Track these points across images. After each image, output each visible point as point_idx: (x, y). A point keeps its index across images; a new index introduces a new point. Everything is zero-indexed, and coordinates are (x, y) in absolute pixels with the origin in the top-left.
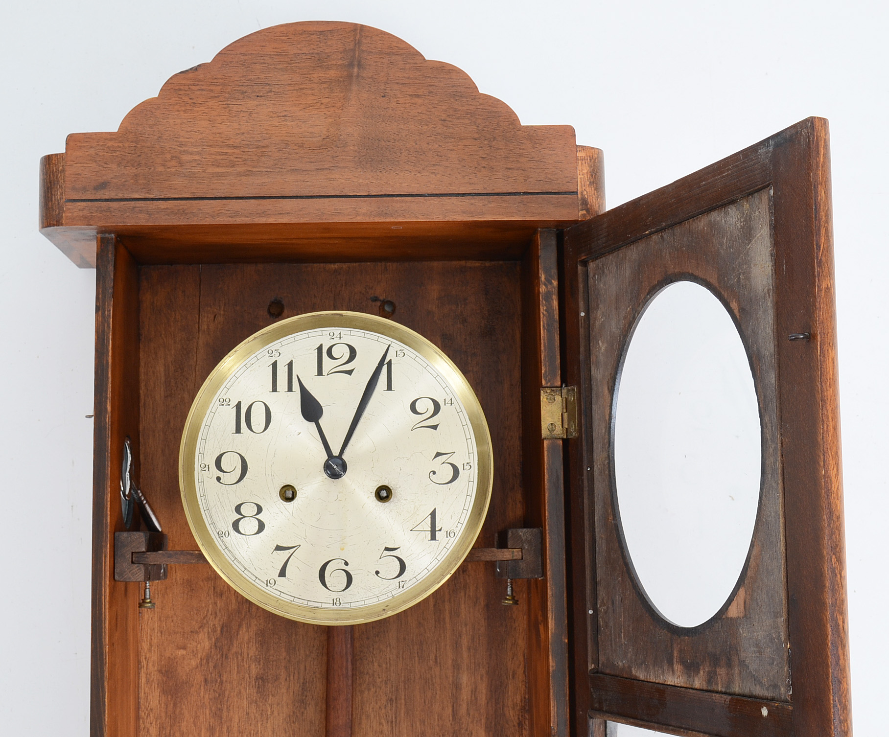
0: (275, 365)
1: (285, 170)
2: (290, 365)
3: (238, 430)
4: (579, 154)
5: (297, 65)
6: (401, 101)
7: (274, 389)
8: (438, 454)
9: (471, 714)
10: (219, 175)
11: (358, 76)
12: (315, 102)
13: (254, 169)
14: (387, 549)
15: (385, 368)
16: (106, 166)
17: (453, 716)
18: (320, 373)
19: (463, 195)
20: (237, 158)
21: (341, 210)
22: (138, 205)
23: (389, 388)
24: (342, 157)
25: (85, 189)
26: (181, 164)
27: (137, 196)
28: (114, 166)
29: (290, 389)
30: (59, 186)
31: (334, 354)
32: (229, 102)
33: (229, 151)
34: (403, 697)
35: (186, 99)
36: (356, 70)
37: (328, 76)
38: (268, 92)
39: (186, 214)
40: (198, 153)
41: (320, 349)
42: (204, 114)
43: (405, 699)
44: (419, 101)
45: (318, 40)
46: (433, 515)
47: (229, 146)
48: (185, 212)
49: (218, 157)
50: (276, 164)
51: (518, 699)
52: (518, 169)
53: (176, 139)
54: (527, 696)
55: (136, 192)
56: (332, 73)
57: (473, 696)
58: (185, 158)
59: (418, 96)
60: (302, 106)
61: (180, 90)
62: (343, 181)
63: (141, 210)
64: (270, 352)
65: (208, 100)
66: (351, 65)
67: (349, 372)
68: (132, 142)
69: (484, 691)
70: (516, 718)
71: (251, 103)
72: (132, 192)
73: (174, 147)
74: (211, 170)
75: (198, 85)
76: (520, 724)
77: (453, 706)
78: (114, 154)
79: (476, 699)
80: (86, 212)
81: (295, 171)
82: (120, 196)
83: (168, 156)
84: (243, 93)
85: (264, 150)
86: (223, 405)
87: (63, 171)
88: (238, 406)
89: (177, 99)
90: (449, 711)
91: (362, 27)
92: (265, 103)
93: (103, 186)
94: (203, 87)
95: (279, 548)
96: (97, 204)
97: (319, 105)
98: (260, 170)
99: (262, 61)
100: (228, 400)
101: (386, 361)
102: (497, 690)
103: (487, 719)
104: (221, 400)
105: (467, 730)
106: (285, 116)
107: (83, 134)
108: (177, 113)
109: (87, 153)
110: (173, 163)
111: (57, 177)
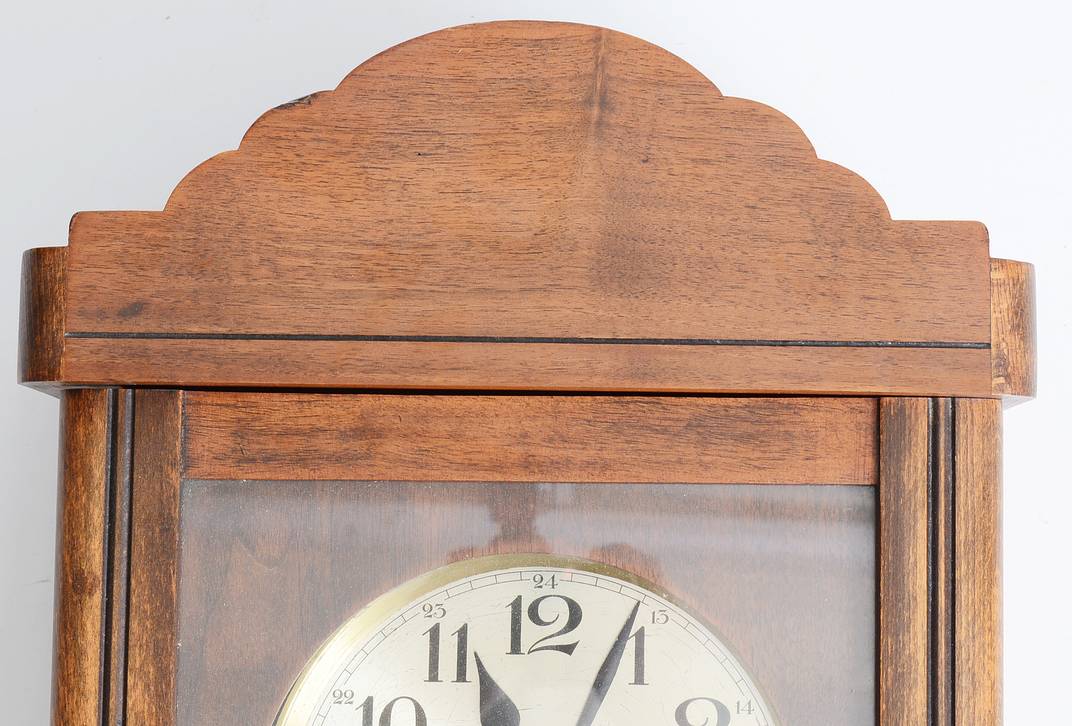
0: (435, 633)
1: (465, 290)
2: (463, 634)
4: (995, 275)
5: (491, 99)
6: (677, 170)
7: (433, 676)
10: (347, 296)
11: (599, 123)
12: (521, 167)
13: (409, 287)
15: (630, 645)
16: (142, 273)
18: (516, 648)
19: (785, 344)
20: (378, 265)
21: (563, 364)
22: (199, 346)
23: (639, 679)
24: (567, 269)
25: (102, 314)
26: (277, 273)
27: (195, 329)
28: (156, 273)
29: (461, 676)
30: (56, 307)
31: (543, 614)
32: (367, 164)
33: (365, 251)
35: (290, 156)
36: (595, 111)
37: (546, 121)
38: (437, 148)
39: (285, 364)
40: (309, 255)
41: (516, 605)
42: (321, 184)
44: (709, 171)
45: (530, 55)
47: (364, 243)
48: (284, 360)
49: (344, 263)
50: (449, 279)
52: (884, 299)
53: (270, 228)
55: (196, 322)
56: (554, 117)
58: (286, 262)
59: (707, 162)
60: (497, 174)
61: (280, 138)
62: (568, 312)
63: (203, 356)
64: (427, 608)
65: (330, 159)
66: (588, 102)
67: (568, 649)
68: (190, 231)
71: (408, 167)
72: (189, 321)
73: (265, 242)
74: (332, 285)
75: (311, 130)
78: (157, 252)
80: (103, 357)
81: (483, 291)
82: (166, 328)
83: (255, 258)
84: (392, 147)
85: (427, 251)
86: (340, 703)
87: (64, 279)
88: (368, 706)
89: (274, 155)
91: (611, 33)
92: (431, 166)
93: (136, 309)
94: (320, 135)
96: (123, 342)
97: (528, 173)
98: (419, 288)
99: (429, 91)
100: (349, 694)
101: (634, 631)
104: (338, 694)
106: (468, 191)
107: (101, 213)
108: (272, 180)
109: (107, 249)
110: (263, 271)
111: (52, 289)
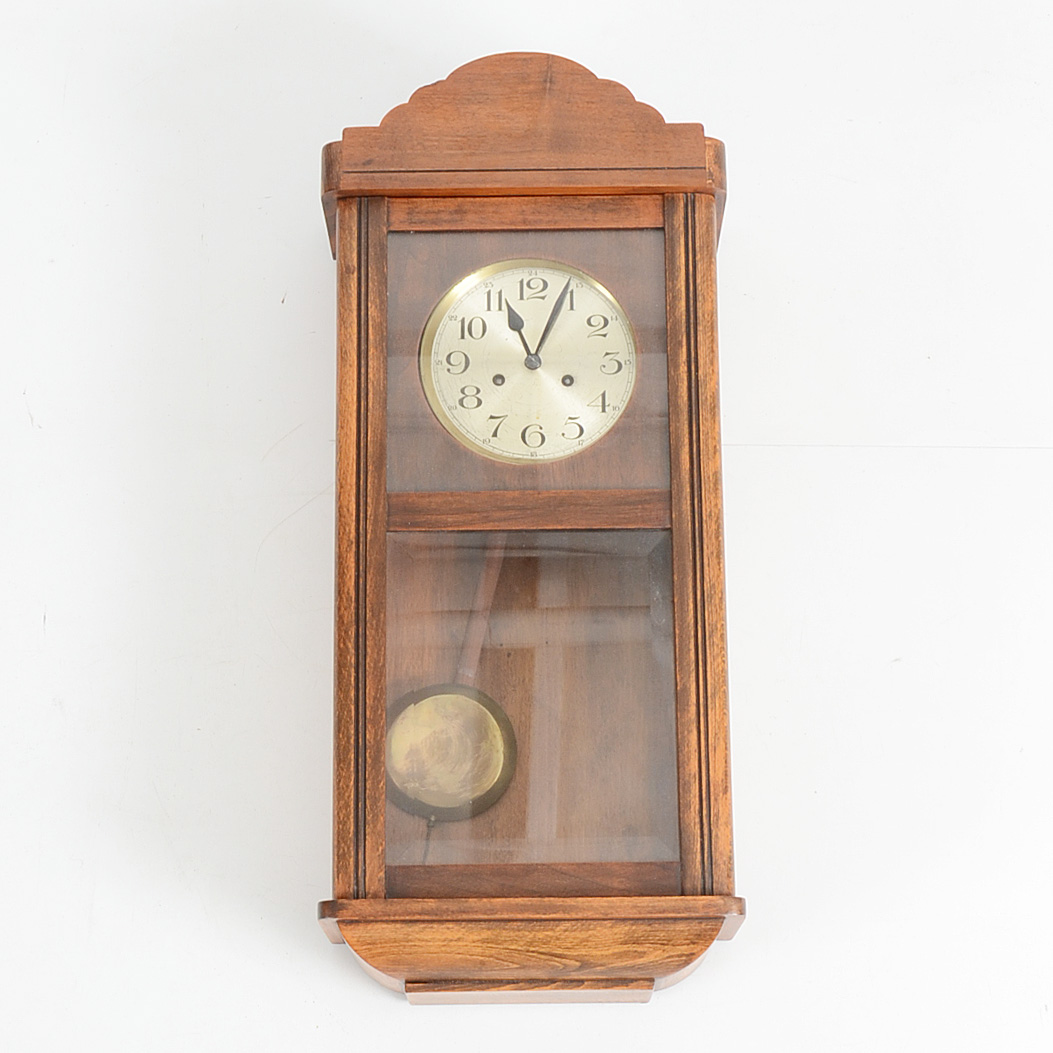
0: (489, 293)
1: (498, 152)
2: (500, 293)
3: (463, 337)
4: (707, 142)
5: (507, 81)
6: (581, 106)
7: (489, 309)
8: (607, 354)
10: (452, 155)
11: (550, 89)
12: (520, 106)
13: (476, 152)
14: (570, 418)
15: (568, 295)
16: (371, 149)
18: (522, 298)
19: (625, 169)
20: (464, 144)
22: (394, 175)
23: (572, 308)
24: (538, 144)
25: (356, 165)
26: (425, 148)
27: (393, 169)
28: (377, 149)
29: (500, 309)
30: (339, 163)
31: (532, 285)
32: (458, 106)
33: (459, 139)
35: (428, 104)
36: (548, 85)
37: (529, 89)
38: (486, 100)
40: (437, 141)
41: (522, 282)
42: (441, 114)
44: (594, 106)
45: (522, 64)
46: (604, 395)
47: (458, 136)
49: (451, 144)
50: (492, 148)
52: (663, 152)
53: (421, 131)
55: (393, 167)
56: (531, 87)
58: (427, 144)
59: (593, 103)
60: (510, 109)
61: (424, 98)
62: (539, 159)
63: (396, 179)
64: (486, 283)
65: (444, 105)
66: (545, 81)
67: (543, 298)
68: (390, 133)
71: (475, 107)
72: (390, 166)
73: (419, 136)
74: (445, 152)
75: (437, 95)
78: (377, 141)
80: (357, 181)
81: (506, 152)
82: (381, 169)
83: (416, 143)
84: (469, 100)
85: (483, 138)
86: (451, 320)
87: (340, 153)
88: (463, 321)
89: (422, 104)
91: (553, 56)
92: (484, 107)
93: (369, 162)
94: (440, 96)
95: (492, 417)
96: (365, 175)
97: (522, 108)
98: (480, 152)
99: (482, 79)
100: (455, 317)
101: (569, 290)
104: (451, 317)
106: (498, 116)
107: (355, 128)
108: (422, 113)
109: (358, 141)
110: (419, 147)
111: (337, 157)
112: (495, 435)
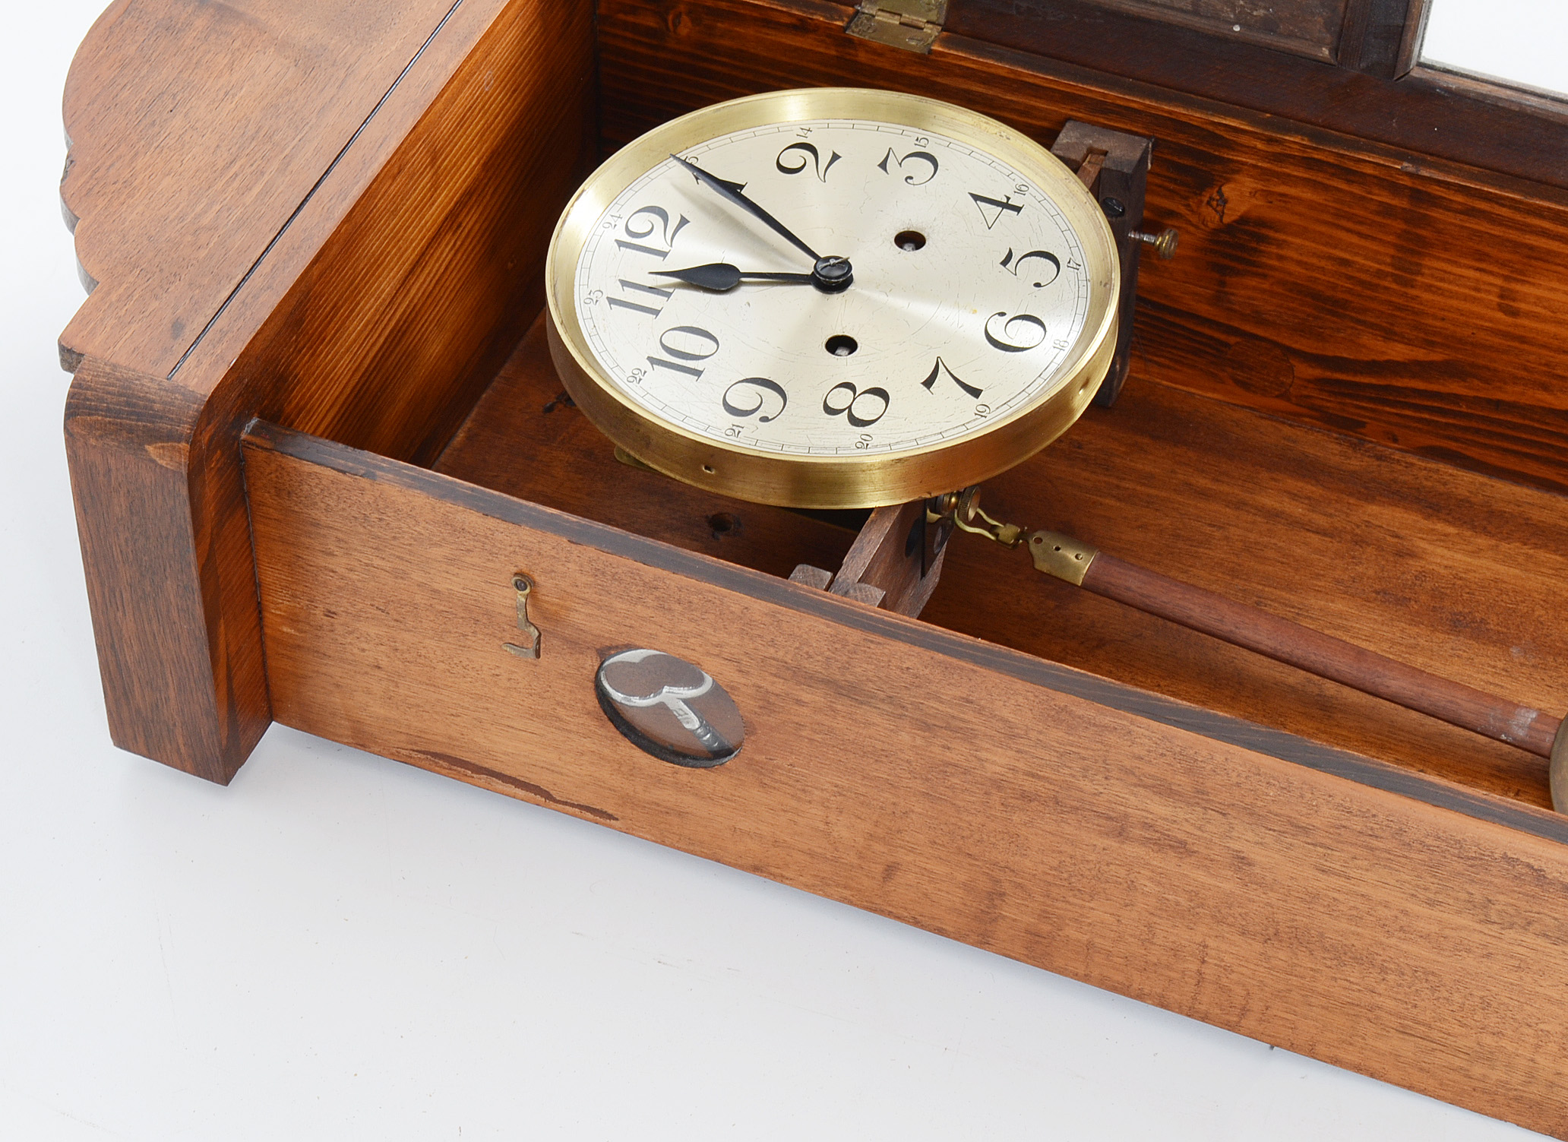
1: (314, 120)
2: (624, 283)
3: (697, 373)
5: (154, 55)
7: (656, 312)
8: (883, 165)
9: (1333, 511)
10: (265, 193)
12: (229, 56)
13: (286, 153)
14: (1005, 263)
16: (147, 313)
17: (1325, 535)
18: (661, 253)
20: (252, 165)
21: (423, 81)
22: (243, 297)
24: (340, 56)
25: (166, 350)
26: (213, 228)
28: (155, 304)
30: (136, 380)
31: (642, 231)
32: (155, 145)
33: (235, 168)
34: (1260, 587)
35: (111, 188)
37: (200, 29)
38: (174, 99)
39: (300, 247)
40: (210, 204)
41: (622, 244)
42: (152, 177)
43: (1264, 585)
45: (135, 19)
46: (976, 198)
47: (226, 168)
48: (296, 247)
49: (236, 184)
50: (297, 127)
51: (1335, 447)
53: (168, 221)
54: (1335, 435)
55: (219, 292)
56: (200, 23)
57: (1303, 500)
58: (206, 221)
60: (225, 71)
61: (90, 190)
62: (378, 66)
63: (254, 296)
64: (588, 301)
65: (133, 165)
67: (683, 224)
68: (131, 271)
69: (1300, 484)
70: (1366, 459)
71: (178, 121)
72: (215, 296)
73: (179, 227)
74: (249, 199)
75: (99, 168)
76: (1379, 458)
77: (1308, 530)
78: (134, 298)
79: (1309, 498)
80: (207, 361)
81: (323, 110)
82: (211, 313)
83: (189, 238)
84: (153, 124)
85: (262, 133)
86: (640, 380)
87: (114, 367)
88: (653, 361)
89: (102, 198)
90: (1315, 539)
92: (188, 107)
93: (177, 328)
94: (108, 164)
95: (928, 383)
96: (203, 343)
97: (237, 53)
98: (291, 147)
99: (120, 87)
100: (636, 372)
102: (1307, 469)
103: (1351, 494)
104: (631, 379)
105: (1358, 526)
106: (226, 94)
107: (71, 323)
108: (125, 206)
109: (108, 329)
110: (204, 236)
111: (118, 380)
112: (975, 392)
